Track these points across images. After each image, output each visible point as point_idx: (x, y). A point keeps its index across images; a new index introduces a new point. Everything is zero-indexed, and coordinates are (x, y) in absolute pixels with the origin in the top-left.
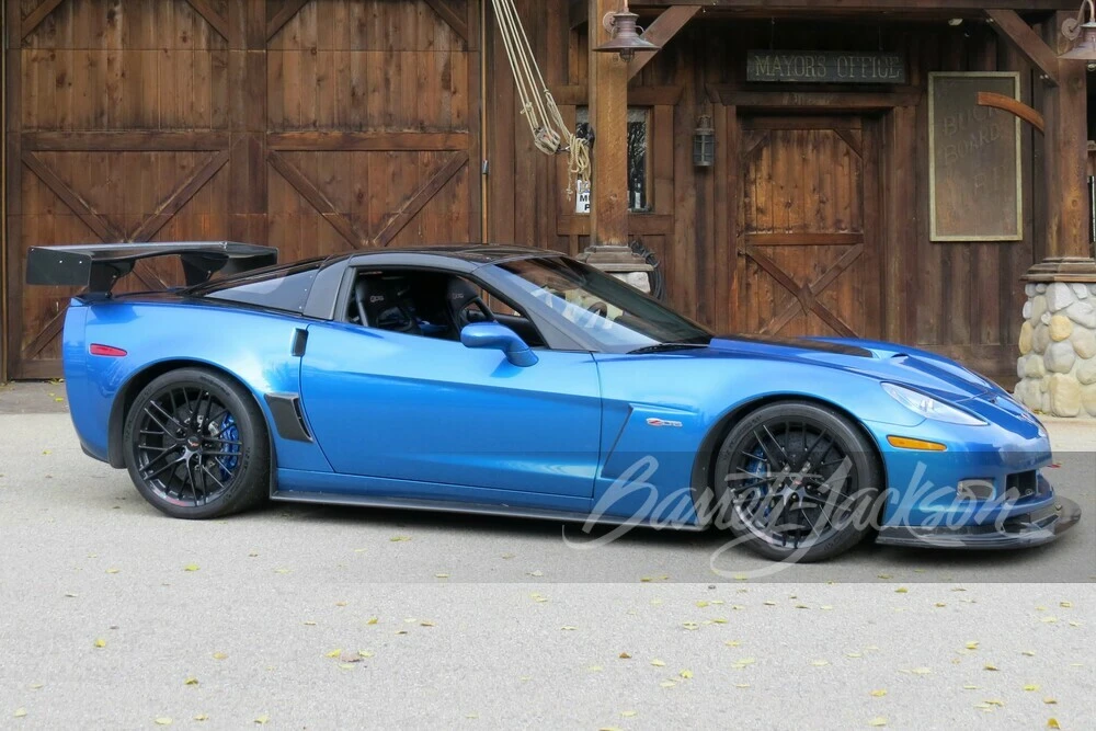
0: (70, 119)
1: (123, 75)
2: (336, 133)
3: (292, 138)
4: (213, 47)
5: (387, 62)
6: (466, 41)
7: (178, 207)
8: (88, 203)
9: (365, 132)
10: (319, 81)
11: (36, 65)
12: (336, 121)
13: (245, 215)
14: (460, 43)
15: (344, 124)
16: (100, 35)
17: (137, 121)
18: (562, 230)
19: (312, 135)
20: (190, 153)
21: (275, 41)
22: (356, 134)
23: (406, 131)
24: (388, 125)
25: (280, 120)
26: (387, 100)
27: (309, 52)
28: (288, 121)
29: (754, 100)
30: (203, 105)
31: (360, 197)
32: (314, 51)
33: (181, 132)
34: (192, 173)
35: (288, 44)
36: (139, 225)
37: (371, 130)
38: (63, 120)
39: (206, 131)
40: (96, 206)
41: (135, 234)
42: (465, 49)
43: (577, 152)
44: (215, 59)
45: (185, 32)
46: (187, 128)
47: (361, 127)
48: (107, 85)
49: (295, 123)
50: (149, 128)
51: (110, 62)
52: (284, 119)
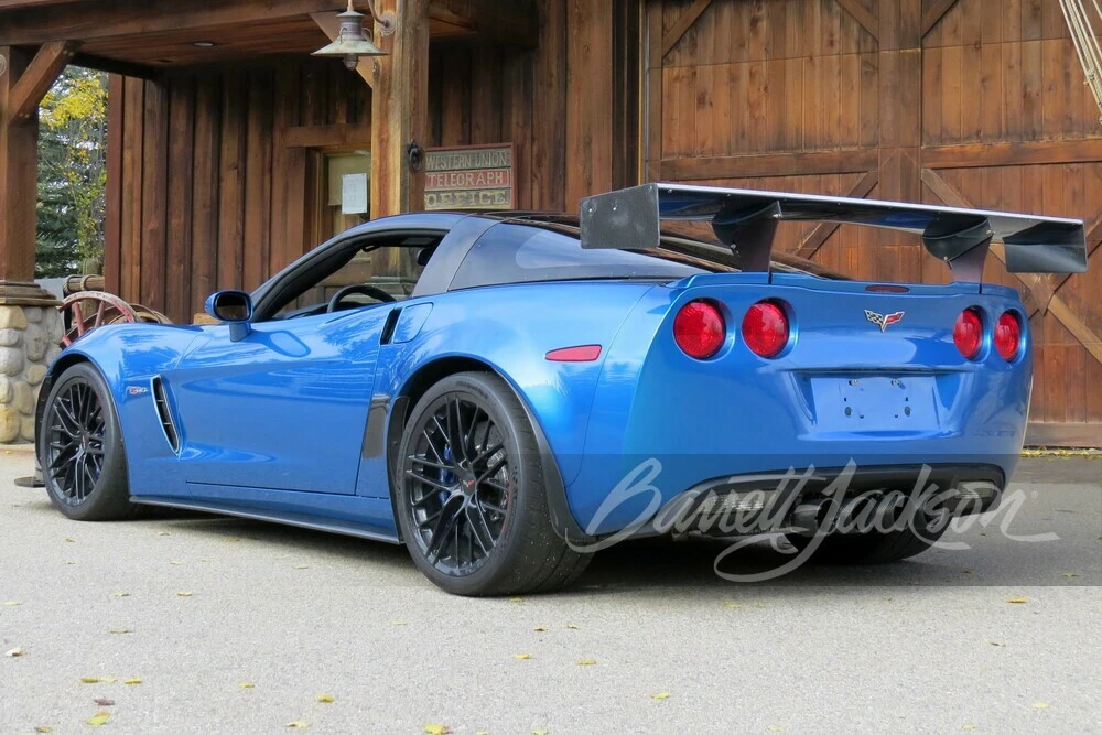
0: (709, 144)
1: (766, 89)
2: (1003, 144)
3: (951, 152)
4: (862, 50)
5: (1066, 52)
7: (821, 240)
9: (1037, 141)
10: (983, 81)
11: (678, 84)
12: (1003, 130)
13: (896, 248)
15: (1013, 132)
16: (742, 45)
17: (780, 141)
19: (974, 147)
20: (836, 177)
21: (933, 35)
22: (1027, 144)
23: (1089, 137)
24: (1067, 131)
25: (938, 133)
26: (1067, 100)
27: (973, 47)
28: (947, 132)
30: (852, 119)
32: (978, 46)
33: (826, 151)
35: (947, 40)
37: (1046, 138)
38: (703, 145)
39: (855, 149)
44: (865, 63)
45: (832, 35)
46: (832, 147)
47: (1034, 135)
48: (749, 102)
49: (956, 135)
50: (792, 149)
51: (752, 75)
52: (943, 130)
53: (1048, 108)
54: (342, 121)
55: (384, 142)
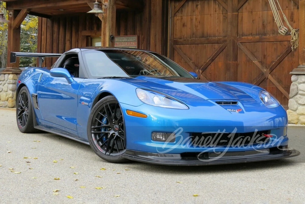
0: (185, 36)
1: (199, 22)
2: (257, 37)
3: (245, 38)
4: (223, 13)
7: (213, 60)
8: (190, 59)
9: (266, 36)
10: (253, 21)
11: (178, 21)
12: (258, 33)
13: (231, 62)
14: (296, 7)
15: (260, 34)
16: (194, 11)
17: (203, 36)
19: (250, 37)
20: (216, 44)
21: (241, 9)
22: (263, 37)
23: (279, 35)
24: (273, 34)
26: (273, 26)
27: (250, 12)
28: (244, 34)
30: (221, 30)
31: (265, 56)
32: (252, 12)
33: (214, 38)
34: (217, 50)
35: (244, 10)
36: (203, 65)
37: (268, 35)
39: (221, 37)
40: (192, 60)
41: (201, 68)
42: (298, 8)
43: (293, 34)
44: (224, 16)
45: (216, 9)
46: (216, 37)
47: (265, 34)
48: (195, 25)
49: (246, 34)
50: (206, 37)
51: (196, 19)
52: (242, 33)
53: (269, 28)
54: (95, 29)
55: (105, 35)
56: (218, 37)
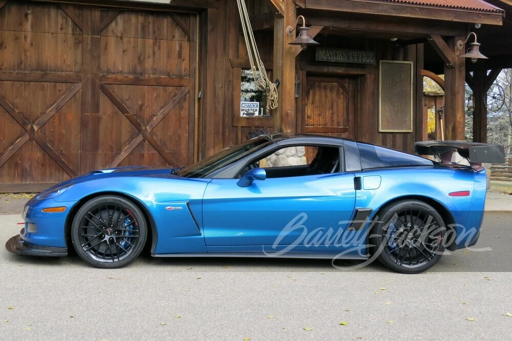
0: (5, 65)
1: (32, 44)
2: (131, 76)
3: (111, 78)
4: (75, 33)
5: (154, 44)
6: (189, 37)
7: (57, 110)
8: (13, 106)
9: (144, 76)
10: (124, 51)
12: (131, 71)
13: (89, 114)
14: (186, 37)
15: (134, 72)
16: (21, 24)
17: (39, 67)
18: (235, 124)
19: (120, 77)
20: (63, 84)
21: (105, 31)
22: (140, 77)
23: (162, 77)
24: (154, 74)
25: (106, 70)
26: (154, 62)
27: (119, 38)
28: (109, 70)
29: (313, 69)
30: (69, 61)
31: (141, 107)
32: (121, 38)
33: (59, 73)
34: (64, 93)
35: (110, 34)
36: (38, 118)
37: (147, 75)
38: (2, 65)
39: (71, 73)
40: (17, 108)
41: (36, 122)
42: (189, 40)
43: (273, 89)
44: (76, 39)
45: (62, 25)
46: (62, 71)
47: (142, 74)
48: (24, 49)
49: (113, 71)
50: (44, 71)
51: (26, 37)
52: (108, 69)
53: (147, 65)
56: (67, 73)
